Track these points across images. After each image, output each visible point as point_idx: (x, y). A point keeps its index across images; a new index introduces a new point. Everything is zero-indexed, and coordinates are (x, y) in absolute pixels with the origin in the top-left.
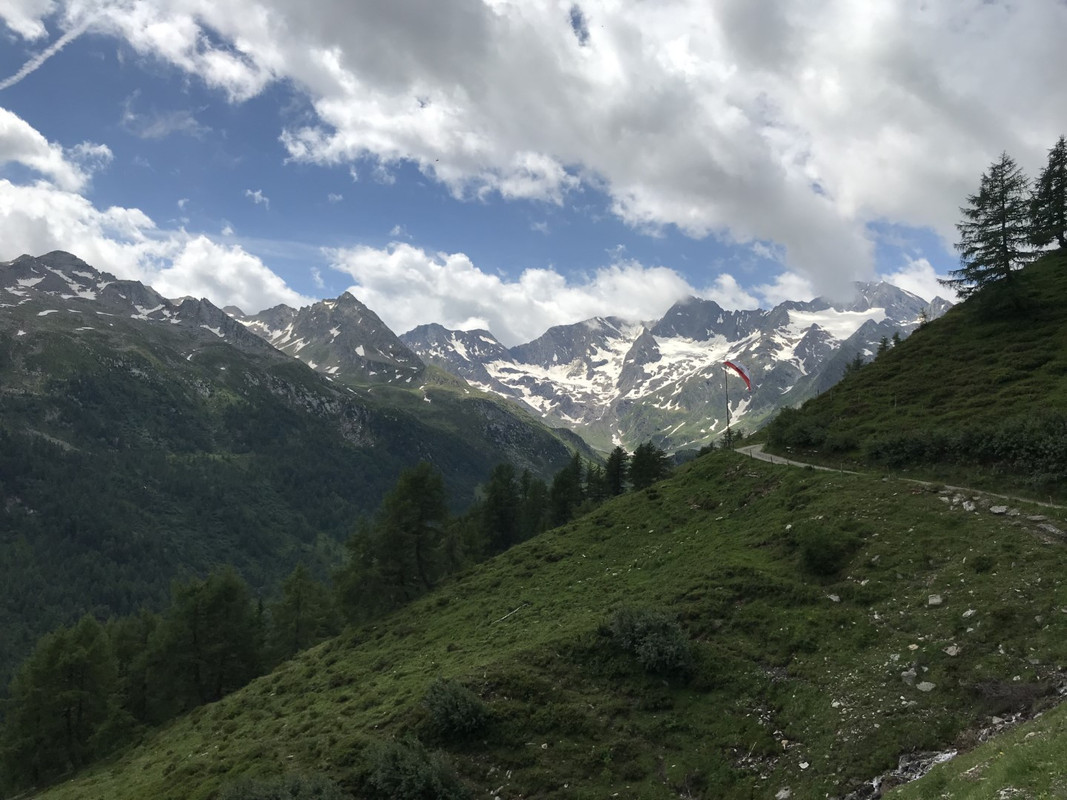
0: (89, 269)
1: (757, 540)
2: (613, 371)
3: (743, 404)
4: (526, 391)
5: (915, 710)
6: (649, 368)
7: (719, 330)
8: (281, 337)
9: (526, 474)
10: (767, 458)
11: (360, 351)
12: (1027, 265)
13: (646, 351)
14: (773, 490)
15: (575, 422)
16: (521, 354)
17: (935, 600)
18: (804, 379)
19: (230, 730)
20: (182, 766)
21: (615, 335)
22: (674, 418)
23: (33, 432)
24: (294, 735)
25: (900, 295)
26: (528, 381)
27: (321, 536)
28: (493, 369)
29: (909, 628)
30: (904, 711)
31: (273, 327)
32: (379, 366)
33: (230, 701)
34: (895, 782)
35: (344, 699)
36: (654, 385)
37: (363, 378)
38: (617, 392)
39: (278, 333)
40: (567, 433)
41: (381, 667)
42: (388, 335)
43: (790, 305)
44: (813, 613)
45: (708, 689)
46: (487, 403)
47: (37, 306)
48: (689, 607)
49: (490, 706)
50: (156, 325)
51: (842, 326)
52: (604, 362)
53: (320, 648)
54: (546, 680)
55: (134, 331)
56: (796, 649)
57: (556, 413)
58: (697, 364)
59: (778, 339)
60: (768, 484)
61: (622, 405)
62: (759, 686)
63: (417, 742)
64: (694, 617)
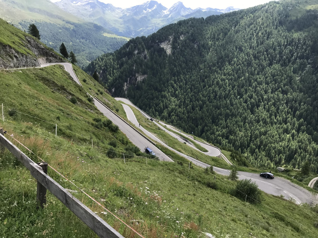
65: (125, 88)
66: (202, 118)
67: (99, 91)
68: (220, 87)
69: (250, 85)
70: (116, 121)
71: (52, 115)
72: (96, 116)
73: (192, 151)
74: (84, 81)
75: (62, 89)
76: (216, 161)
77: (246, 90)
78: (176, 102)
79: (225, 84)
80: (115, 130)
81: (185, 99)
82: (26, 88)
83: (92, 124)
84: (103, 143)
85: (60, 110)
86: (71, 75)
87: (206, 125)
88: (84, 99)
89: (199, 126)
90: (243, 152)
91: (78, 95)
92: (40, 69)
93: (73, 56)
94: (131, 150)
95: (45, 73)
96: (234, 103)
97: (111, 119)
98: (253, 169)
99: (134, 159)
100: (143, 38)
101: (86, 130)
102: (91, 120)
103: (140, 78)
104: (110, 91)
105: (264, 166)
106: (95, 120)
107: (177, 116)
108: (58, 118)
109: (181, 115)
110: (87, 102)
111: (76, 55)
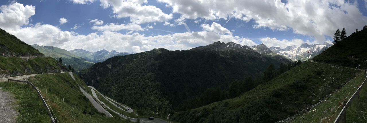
0: (234, 43)
1: (311, 71)
2: (295, 52)
3: (311, 56)
4: (285, 54)
5: (328, 89)
6: (299, 51)
7: (308, 47)
8: (255, 49)
9: (285, 64)
10: (313, 62)
11: (264, 50)
12: (340, 41)
13: (299, 49)
14: (314, 66)
15: (290, 58)
16: (283, 50)
17: (330, 77)
18: (318, 53)
19: (251, 94)
20: (246, 97)
21: (295, 47)
22: (302, 57)
23: (230, 61)
24: (258, 95)
25: (328, 44)
26: (285, 53)
27: (260, 72)
28: (280, 52)
29: (328, 80)
30: (327, 90)
31: (254, 48)
32: (266, 52)
33: (251, 91)
34: (326, 98)
35: (263, 91)
36: (300, 53)
37: (264, 53)
38: (296, 54)
39: (254, 49)
40: (290, 59)
41: (268, 87)
42: (267, 48)
43: (316, 44)
44: (317, 79)
45: (306, 89)
46: (280, 56)
47: (229, 48)
48: (304, 80)
49: (281, 92)
50: (241, 49)
51: (322, 47)
52: (294, 51)
53: (261, 85)
54: (287, 89)
55: (239, 49)
56: (316, 84)
57: (288, 57)
58: (306, 51)
59: (314, 48)
60: (313, 65)
61: (296, 56)
62: (312, 88)
63: (272, 97)
64: (304, 81)
65: (92, 82)
66: (124, 95)
67: (82, 83)
68: (131, 82)
69: (142, 80)
70: (88, 96)
71: (63, 92)
72: (80, 93)
73: (121, 111)
74: (76, 79)
75: (68, 82)
76: (131, 115)
77: (141, 82)
78: (114, 88)
79: (133, 80)
80: (87, 100)
81: (117, 87)
82: (55, 80)
83: (78, 97)
84: (82, 106)
85: (66, 90)
86: (72, 76)
87: (126, 98)
88: (76, 86)
89: (124, 99)
90: (142, 109)
91: (73, 84)
92: (61, 74)
93: (73, 69)
94: (94, 110)
95: (62, 75)
96: (137, 88)
97: (86, 95)
98: (146, 116)
99: (94, 115)
100: (100, 63)
101: (75, 100)
102: (78, 95)
103: (98, 78)
104: (86, 83)
105: (151, 114)
106: (79, 95)
107: (114, 94)
108: (65, 93)
109: (116, 94)
110: (77, 87)
111: (74, 69)
